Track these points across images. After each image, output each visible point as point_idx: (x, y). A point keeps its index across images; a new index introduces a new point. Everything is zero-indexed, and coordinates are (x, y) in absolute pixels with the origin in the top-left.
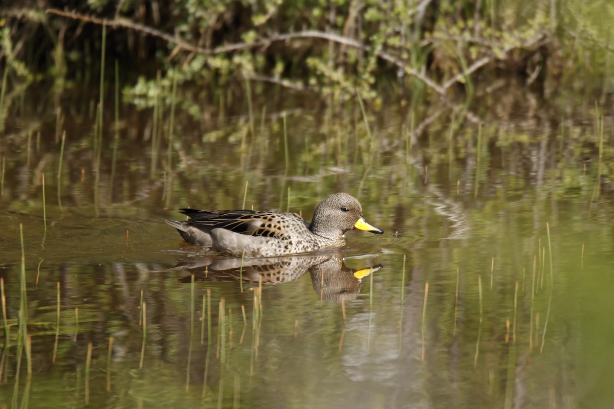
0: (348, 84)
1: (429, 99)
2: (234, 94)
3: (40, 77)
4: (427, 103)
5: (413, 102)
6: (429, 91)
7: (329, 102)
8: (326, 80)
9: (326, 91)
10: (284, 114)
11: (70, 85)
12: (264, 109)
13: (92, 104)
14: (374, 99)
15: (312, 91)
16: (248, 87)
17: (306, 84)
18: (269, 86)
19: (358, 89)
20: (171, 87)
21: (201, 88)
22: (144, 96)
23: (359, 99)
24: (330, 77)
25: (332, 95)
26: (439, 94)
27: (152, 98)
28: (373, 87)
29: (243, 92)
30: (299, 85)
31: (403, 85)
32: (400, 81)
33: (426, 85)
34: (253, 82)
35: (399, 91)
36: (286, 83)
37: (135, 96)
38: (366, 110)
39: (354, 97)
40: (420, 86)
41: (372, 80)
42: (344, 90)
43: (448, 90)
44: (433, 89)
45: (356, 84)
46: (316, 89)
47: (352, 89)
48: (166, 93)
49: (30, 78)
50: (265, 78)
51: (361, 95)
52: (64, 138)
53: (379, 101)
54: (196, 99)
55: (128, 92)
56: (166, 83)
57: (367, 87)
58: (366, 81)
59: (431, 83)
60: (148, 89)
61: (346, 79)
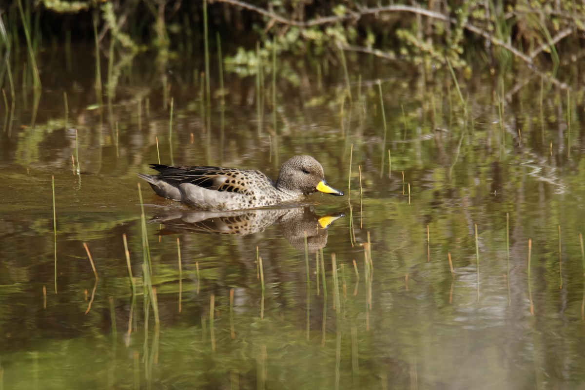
0: (438, 54)
1: (517, 67)
2: (330, 63)
3: (144, 48)
4: (515, 71)
5: (503, 71)
6: (517, 60)
7: (421, 70)
8: (417, 51)
9: (418, 60)
10: (379, 82)
11: (174, 55)
12: (360, 77)
13: (196, 72)
14: (464, 68)
15: (404, 61)
16: (343, 57)
17: (398, 54)
18: (362, 55)
19: (448, 59)
20: (270, 58)
21: (299, 58)
22: (245, 66)
23: (450, 68)
24: (420, 48)
25: (424, 64)
26: (526, 63)
27: (253, 67)
28: (462, 56)
29: (339, 61)
30: (391, 55)
31: (492, 55)
32: (488, 50)
33: (513, 54)
34: (347, 52)
35: (487, 60)
36: (379, 53)
37: (236, 65)
38: (458, 78)
39: (444, 66)
40: (507, 55)
41: (461, 50)
42: (435, 59)
43: (534, 60)
44: (520, 58)
45: (445, 54)
46: (408, 59)
47: (442, 59)
48: (266, 62)
49: (136, 49)
50: (359, 49)
51: (452, 64)
52: (172, 104)
53: (469, 70)
54: (294, 67)
55: (229, 61)
56: (265, 53)
57: (456, 57)
58: (456, 51)
59: (517, 53)
60: (248, 58)
61: (436, 49)
